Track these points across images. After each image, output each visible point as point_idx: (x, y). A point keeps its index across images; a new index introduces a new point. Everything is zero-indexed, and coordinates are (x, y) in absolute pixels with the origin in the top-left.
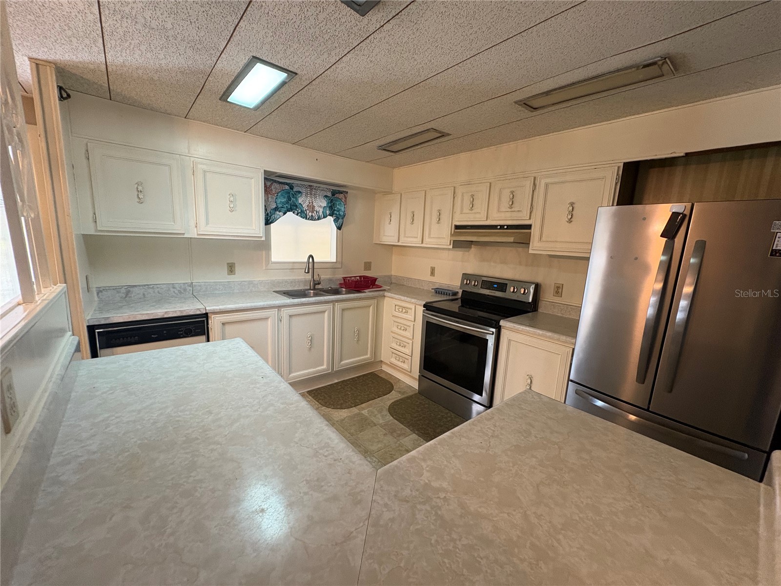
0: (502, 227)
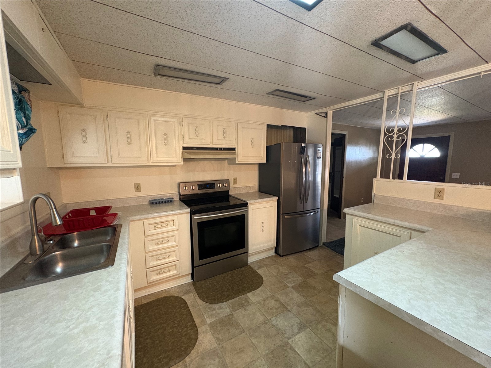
0: (221, 149)
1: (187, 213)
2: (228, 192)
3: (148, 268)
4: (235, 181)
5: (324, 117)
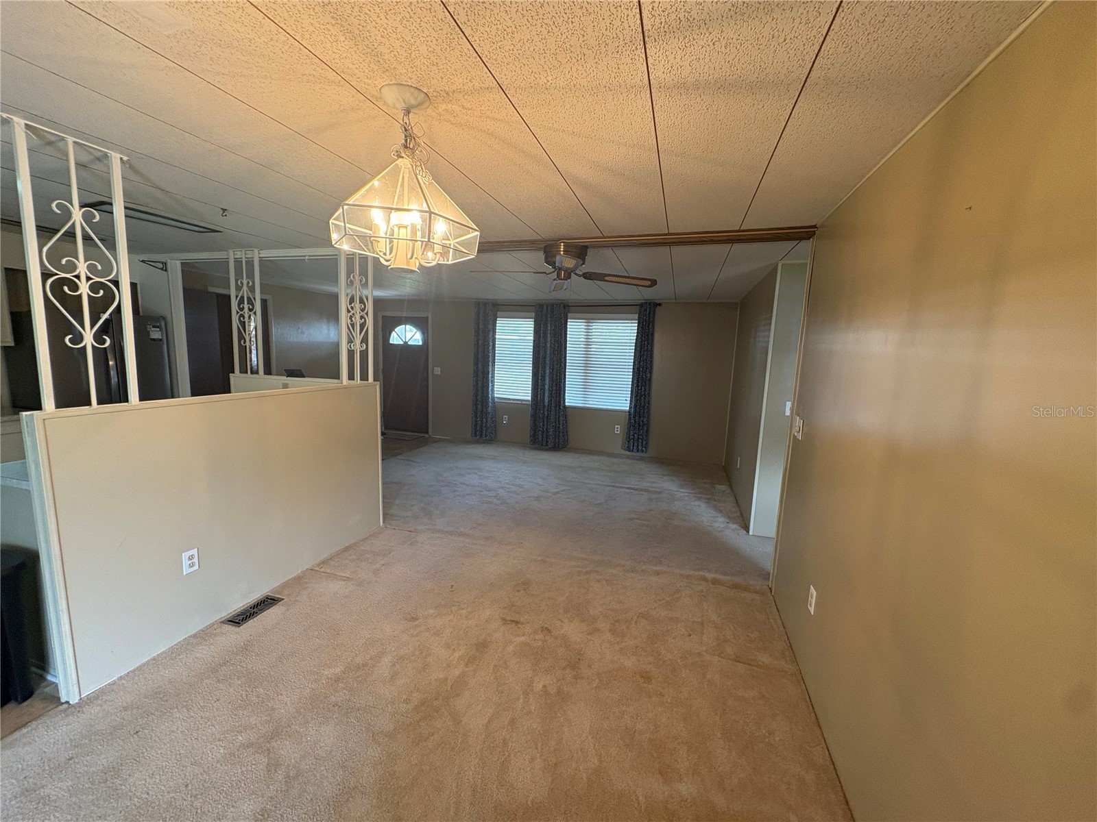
5: (162, 269)
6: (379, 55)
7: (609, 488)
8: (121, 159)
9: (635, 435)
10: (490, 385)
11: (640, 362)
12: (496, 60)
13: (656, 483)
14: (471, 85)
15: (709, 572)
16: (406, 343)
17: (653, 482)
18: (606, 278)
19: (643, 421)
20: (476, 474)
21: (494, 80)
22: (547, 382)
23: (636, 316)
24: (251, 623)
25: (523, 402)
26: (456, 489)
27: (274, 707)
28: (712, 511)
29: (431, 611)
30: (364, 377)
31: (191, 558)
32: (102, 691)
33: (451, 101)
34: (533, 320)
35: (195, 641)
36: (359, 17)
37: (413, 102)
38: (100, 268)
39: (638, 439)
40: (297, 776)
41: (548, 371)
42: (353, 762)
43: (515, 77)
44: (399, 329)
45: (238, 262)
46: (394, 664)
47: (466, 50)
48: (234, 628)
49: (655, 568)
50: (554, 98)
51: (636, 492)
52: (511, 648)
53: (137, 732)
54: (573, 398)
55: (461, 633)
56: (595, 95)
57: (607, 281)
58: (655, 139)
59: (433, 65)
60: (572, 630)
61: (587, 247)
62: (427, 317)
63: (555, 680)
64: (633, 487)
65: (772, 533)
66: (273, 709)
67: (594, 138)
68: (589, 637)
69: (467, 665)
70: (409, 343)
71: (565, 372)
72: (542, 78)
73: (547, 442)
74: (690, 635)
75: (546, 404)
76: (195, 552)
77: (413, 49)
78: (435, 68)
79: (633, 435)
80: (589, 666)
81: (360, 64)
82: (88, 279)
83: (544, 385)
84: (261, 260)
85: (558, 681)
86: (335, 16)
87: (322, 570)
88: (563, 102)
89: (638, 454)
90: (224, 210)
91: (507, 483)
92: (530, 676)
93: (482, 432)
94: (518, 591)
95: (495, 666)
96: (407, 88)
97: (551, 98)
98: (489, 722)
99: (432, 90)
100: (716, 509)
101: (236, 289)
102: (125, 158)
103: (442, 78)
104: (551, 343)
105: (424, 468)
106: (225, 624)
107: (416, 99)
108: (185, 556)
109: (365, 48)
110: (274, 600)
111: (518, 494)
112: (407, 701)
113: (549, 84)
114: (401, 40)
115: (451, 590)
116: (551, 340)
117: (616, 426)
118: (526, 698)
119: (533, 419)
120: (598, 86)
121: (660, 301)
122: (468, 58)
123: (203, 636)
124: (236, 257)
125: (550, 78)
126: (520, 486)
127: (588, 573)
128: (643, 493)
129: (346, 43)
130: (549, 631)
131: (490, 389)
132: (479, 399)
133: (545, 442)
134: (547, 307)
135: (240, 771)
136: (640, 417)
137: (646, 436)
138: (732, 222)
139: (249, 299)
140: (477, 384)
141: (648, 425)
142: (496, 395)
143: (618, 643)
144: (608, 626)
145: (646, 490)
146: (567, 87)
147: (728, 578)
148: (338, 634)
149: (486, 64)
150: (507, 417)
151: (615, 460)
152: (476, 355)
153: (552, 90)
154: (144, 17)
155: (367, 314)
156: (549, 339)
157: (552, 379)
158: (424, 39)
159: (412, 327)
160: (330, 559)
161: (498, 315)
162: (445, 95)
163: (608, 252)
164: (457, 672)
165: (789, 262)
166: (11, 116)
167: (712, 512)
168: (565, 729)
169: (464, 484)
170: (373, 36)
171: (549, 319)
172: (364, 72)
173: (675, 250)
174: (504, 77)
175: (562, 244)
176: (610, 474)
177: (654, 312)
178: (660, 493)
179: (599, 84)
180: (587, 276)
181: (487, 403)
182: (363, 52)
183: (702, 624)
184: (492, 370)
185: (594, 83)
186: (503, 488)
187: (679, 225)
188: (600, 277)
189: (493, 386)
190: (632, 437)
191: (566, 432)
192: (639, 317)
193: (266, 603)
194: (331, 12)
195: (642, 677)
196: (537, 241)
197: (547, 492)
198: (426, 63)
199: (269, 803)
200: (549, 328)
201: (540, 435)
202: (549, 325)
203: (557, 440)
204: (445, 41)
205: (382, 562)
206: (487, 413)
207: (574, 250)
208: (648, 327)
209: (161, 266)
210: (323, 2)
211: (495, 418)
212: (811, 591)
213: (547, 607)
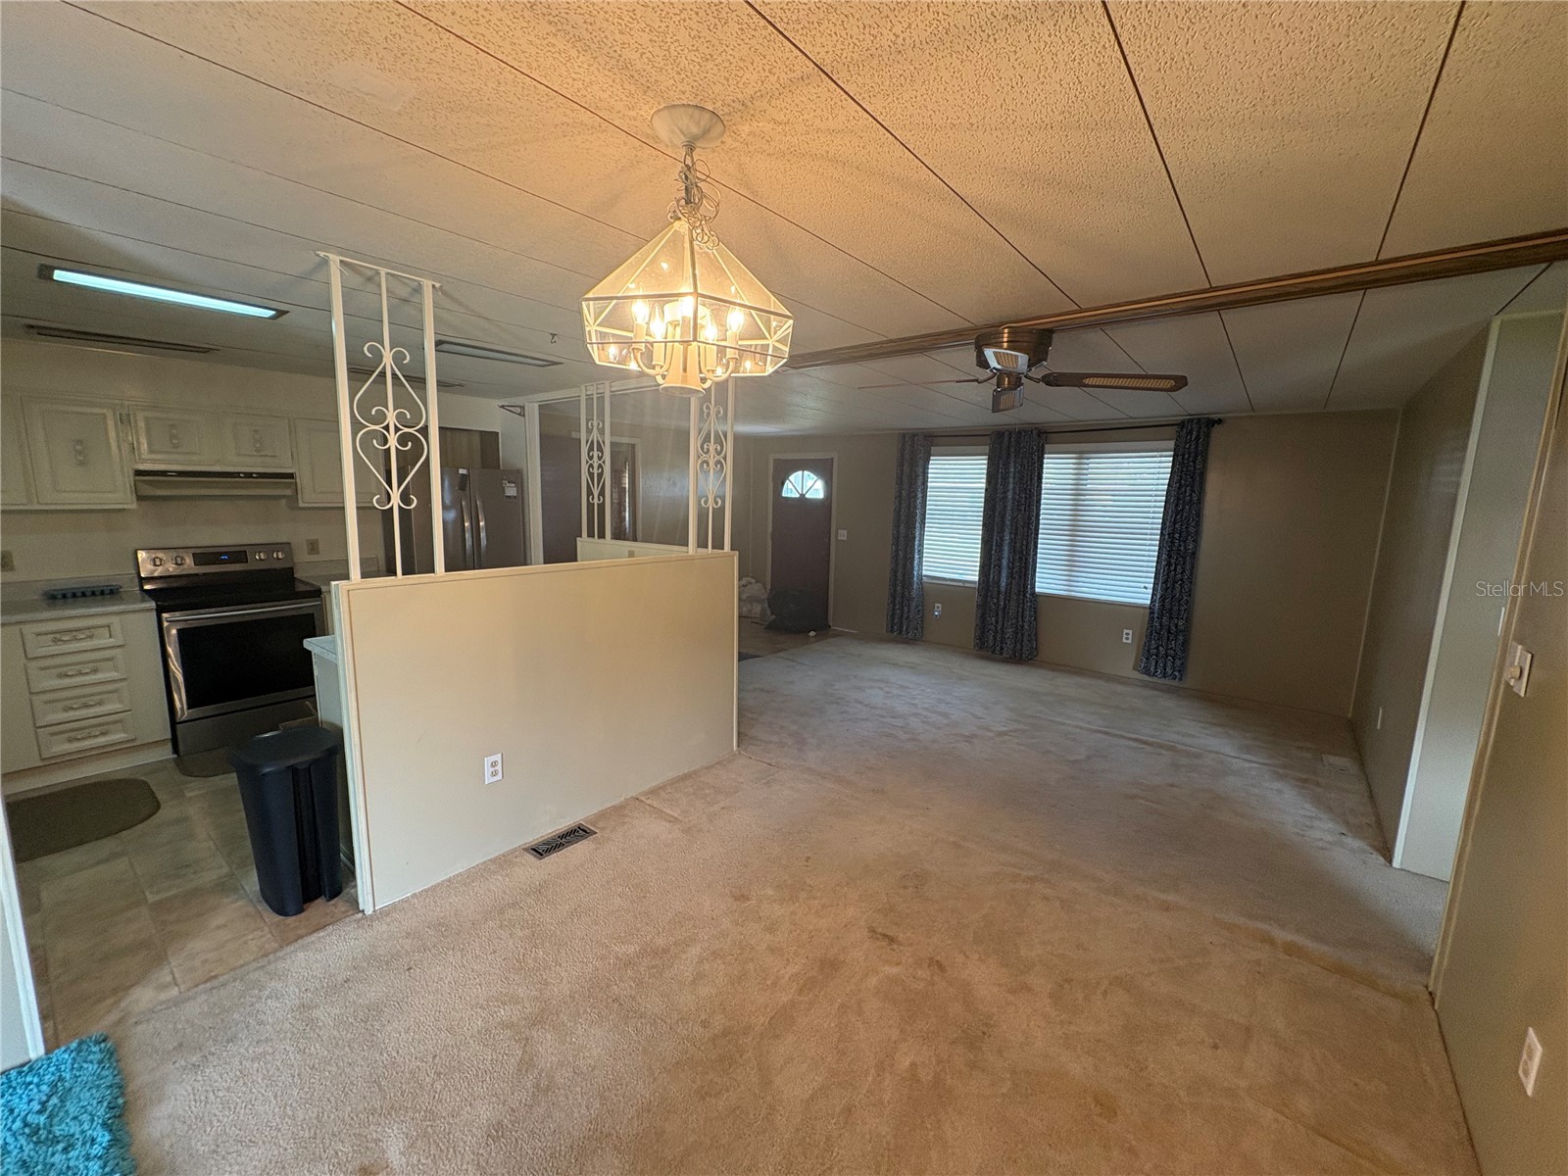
0: (249, 475)
1: (149, 610)
2: (292, 569)
3: (41, 727)
4: (313, 547)
5: (519, 414)
6: (629, 65)
7: (1099, 735)
8: (433, 286)
9: (1161, 648)
10: (916, 556)
11: (1175, 523)
12: (799, 22)
13: (1194, 736)
14: (773, 79)
15: (1282, 927)
16: (802, 495)
17: (1189, 735)
18: (1087, 381)
19: (1176, 626)
20: (881, 688)
21: (807, 61)
22: (1006, 554)
23: (1171, 444)
24: (554, 857)
25: (967, 585)
26: (847, 709)
27: (549, 980)
28: (1307, 806)
29: (770, 892)
30: (718, 544)
31: (494, 764)
32: (394, 907)
33: (752, 115)
34: (986, 457)
35: (493, 867)
36: (579, 9)
37: (695, 130)
38: (409, 417)
39: (1167, 655)
40: (548, 1088)
41: (1007, 538)
42: (616, 1095)
43: (839, 46)
44: (795, 477)
45: (589, 399)
46: (702, 962)
47: (746, 18)
48: (534, 859)
49: (1163, 897)
50: (917, 66)
51: (1148, 748)
52: (873, 981)
53: (409, 969)
54: (1048, 580)
55: (805, 936)
56: (991, 39)
57: (1087, 386)
58: (1138, 103)
59: (707, 60)
60: (983, 976)
61: (1051, 331)
62: (832, 459)
63: (933, 1060)
64: (1145, 738)
65: (1446, 872)
66: (547, 984)
67: (1012, 127)
68: (1011, 998)
69: (800, 992)
70: (807, 496)
71: (1036, 538)
72: (885, 32)
73: (1002, 649)
74: (1216, 1047)
75: (1003, 589)
76: (498, 758)
77: (669, 40)
78: (710, 65)
79: (1157, 648)
80: (1000, 1052)
81: (611, 89)
82: (397, 429)
83: (1000, 559)
84: (613, 395)
85: (939, 1062)
86: (551, 18)
87: (649, 802)
88: (936, 69)
89: (1163, 681)
90: (553, 335)
91: (925, 709)
92: (893, 1038)
93: (901, 627)
94: (905, 887)
95: (842, 1006)
96: (682, 109)
97: (912, 68)
98: (812, 1098)
99: (719, 104)
100: (1318, 801)
101: (587, 432)
102: (437, 285)
103: (728, 80)
104: (1014, 493)
105: (811, 673)
106: (529, 852)
107: (698, 124)
108: (488, 761)
109: (608, 59)
110: (585, 831)
111: (939, 728)
112: (705, 1024)
113: (900, 41)
114: (647, 30)
115: (805, 863)
116: (1014, 488)
117: (1125, 631)
118: (879, 1075)
119: (980, 611)
120: (992, 19)
121: (1219, 416)
122: (753, 33)
123: (503, 862)
124: (588, 393)
125: (897, 30)
126: (945, 715)
127: (1031, 880)
128: (1164, 752)
129: (582, 58)
130: (941, 967)
131: (916, 562)
132: (900, 577)
133: (998, 648)
134: (1010, 438)
135: (490, 1058)
136: (1171, 618)
137: (1183, 651)
138: (1359, 248)
139: (598, 442)
140: (897, 555)
141: (1186, 632)
142: (924, 573)
143: (1062, 1022)
144: (1049, 987)
145: (1172, 749)
146: (933, 38)
147: (1325, 948)
148: (644, 897)
149: (785, 33)
150: (940, 605)
151: (1120, 688)
152: (898, 512)
153: (910, 53)
154: (367, 94)
155: (725, 458)
156: (1011, 486)
157: (1013, 550)
158: (678, 18)
159: (812, 475)
160: (661, 788)
161: (932, 452)
162: (741, 107)
163: (1094, 337)
164: (785, 999)
165: (1516, 316)
166: (327, 254)
167: (1309, 809)
168: (934, 1154)
169: (861, 703)
170: (609, 36)
171: (1013, 455)
172: (621, 100)
173: (1233, 317)
174: (822, 51)
175: (1006, 331)
176: (1106, 711)
177: (1208, 436)
178: (1197, 756)
179: (992, 14)
180: (1052, 380)
181: (911, 584)
182: (608, 67)
183: (1248, 1030)
184: (920, 534)
185: (982, 15)
186: (916, 715)
187: (1231, 267)
188: (1076, 380)
189: (921, 558)
190: (1155, 651)
191: (1035, 636)
192: (1176, 445)
193: (576, 833)
194: (544, 15)
195: (1097, 1101)
196: (964, 330)
197: (988, 729)
198: (695, 59)
199: (508, 1117)
200: (1012, 470)
201: (991, 637)
202: (1012, 464)
203: (1019, 646)
204: (709, 12)
205: (722, 804)
206: (910, 599)
207: (1026, 339)
208: (1194, 462)
209: (519, 410)
210: (529, 2)
211: (923, 606)
212: (1528, 1041)
213: (946, 926)
